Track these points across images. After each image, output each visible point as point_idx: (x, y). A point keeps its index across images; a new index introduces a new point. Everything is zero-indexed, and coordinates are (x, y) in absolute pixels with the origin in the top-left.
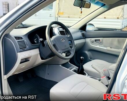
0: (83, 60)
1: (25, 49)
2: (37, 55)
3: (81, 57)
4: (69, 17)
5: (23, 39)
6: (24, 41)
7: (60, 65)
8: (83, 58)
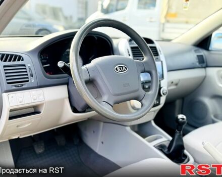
0: (183, 123)
1: (22, 85)
2: (62, 100)
3: (180, 116)
4: (187, 23)
5: (22, 60)
6: (24, 65)
7: (128, 128)
8: (183, 119)
